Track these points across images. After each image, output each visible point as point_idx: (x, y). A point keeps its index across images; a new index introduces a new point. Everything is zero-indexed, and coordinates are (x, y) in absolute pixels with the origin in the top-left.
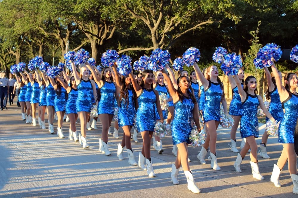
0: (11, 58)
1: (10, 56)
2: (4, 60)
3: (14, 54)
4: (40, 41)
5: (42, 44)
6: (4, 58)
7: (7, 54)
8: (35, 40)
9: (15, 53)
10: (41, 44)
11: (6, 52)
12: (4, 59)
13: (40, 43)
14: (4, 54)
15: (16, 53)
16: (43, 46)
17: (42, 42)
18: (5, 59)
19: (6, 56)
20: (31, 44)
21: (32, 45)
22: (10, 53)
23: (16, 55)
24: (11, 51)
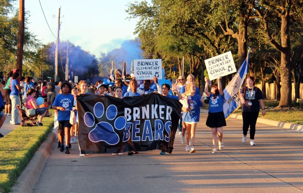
0: (230, 43)
1: (227, 40)
2: (216, 48)
3: (234, 36)
4: (281, 8)
5: (286, 13)
6: (216, 44)
7: (221, 36)
8: (271, 6)
9: (236, 33)
10: (284, 13)
11: (218, 30)
12: (217, 46)
13: (283, 11)
14: (217, 36)
15: (238, 33)
16: (288, 18)
17: (286, 9)
18: (219, 45)
19: (221, 39)
20: (262, 15)
21: (265, 16)
22: (226, 34)
23: (238, 38)
24: (228, 29)
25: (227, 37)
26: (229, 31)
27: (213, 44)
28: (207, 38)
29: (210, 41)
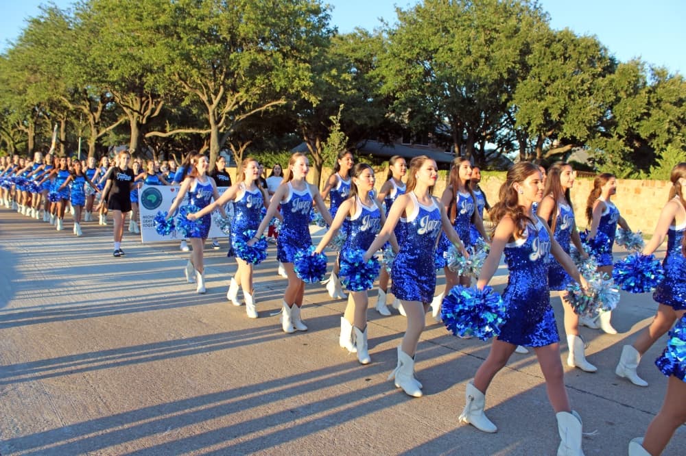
0: (21, 135)
1: (19, 133)
3: (26, 131)
4: (61, 115)
5: (65, 119)
6: (11, 135)
7: (15, 130)
8: (55, 114)
9: (27, 129)
10: (63, 119)
11: (14, 127)
13: (63, 117)
14: (12, 130)
15: (29, 129)
16: (66, 122)
17: (65, 116)
18: (14, 135)
19: (15, 132)
20: (49, 119)
21: (51, 119)
22: (20, 129)
23: (29, 132)
24: (21, 126)
25: (19, 131)
26: (22, 127)
27: (9, 134)
28: (4, 130)
29: (7, 132)
